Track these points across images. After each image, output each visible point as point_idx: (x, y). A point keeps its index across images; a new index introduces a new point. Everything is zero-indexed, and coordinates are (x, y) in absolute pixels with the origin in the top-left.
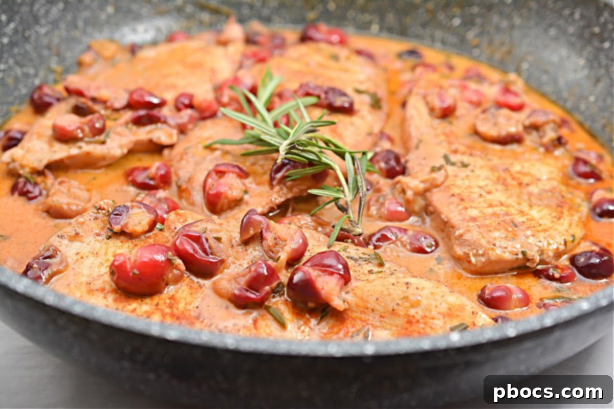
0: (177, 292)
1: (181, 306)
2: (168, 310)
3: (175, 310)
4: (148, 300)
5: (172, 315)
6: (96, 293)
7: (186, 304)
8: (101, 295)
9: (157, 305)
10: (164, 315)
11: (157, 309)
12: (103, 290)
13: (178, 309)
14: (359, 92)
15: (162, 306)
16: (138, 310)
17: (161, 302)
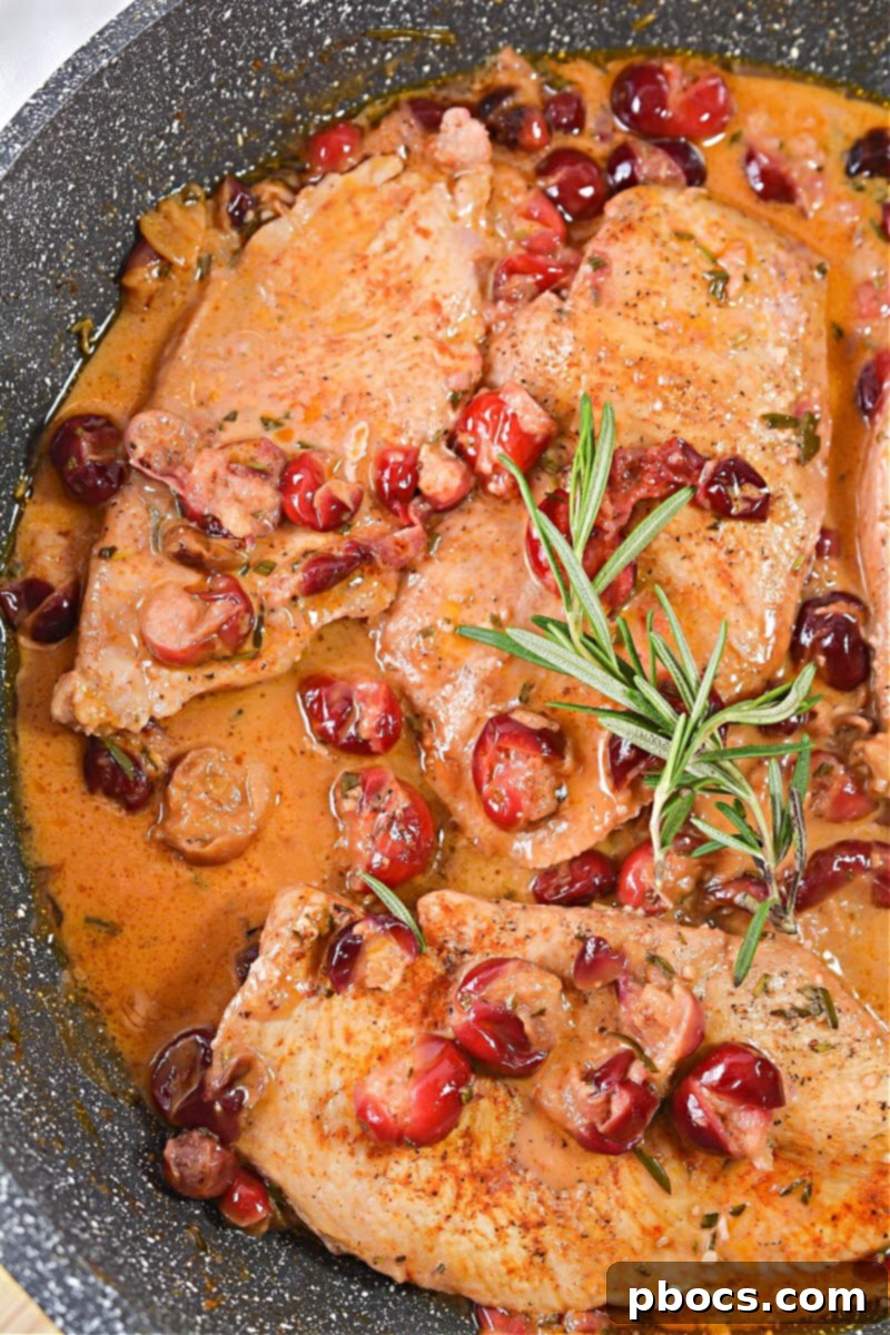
0: (473, 1119)
1: (485, 1151)
2: (464, 1168)
3: (476, 1163)
4: (426, 1151)
5: (473, 1175)
6: (334, 1142)
7: (493, 1144)
8: (345, 1149)
9: (444, 1157)
10: (460, 1181)
11: (445, 1168)
12: (343, 1133)
13: (480, 1159)
14: (775, 421)
15: (453, 1160)
16: (414, 1178)
17: (450, 1150)
